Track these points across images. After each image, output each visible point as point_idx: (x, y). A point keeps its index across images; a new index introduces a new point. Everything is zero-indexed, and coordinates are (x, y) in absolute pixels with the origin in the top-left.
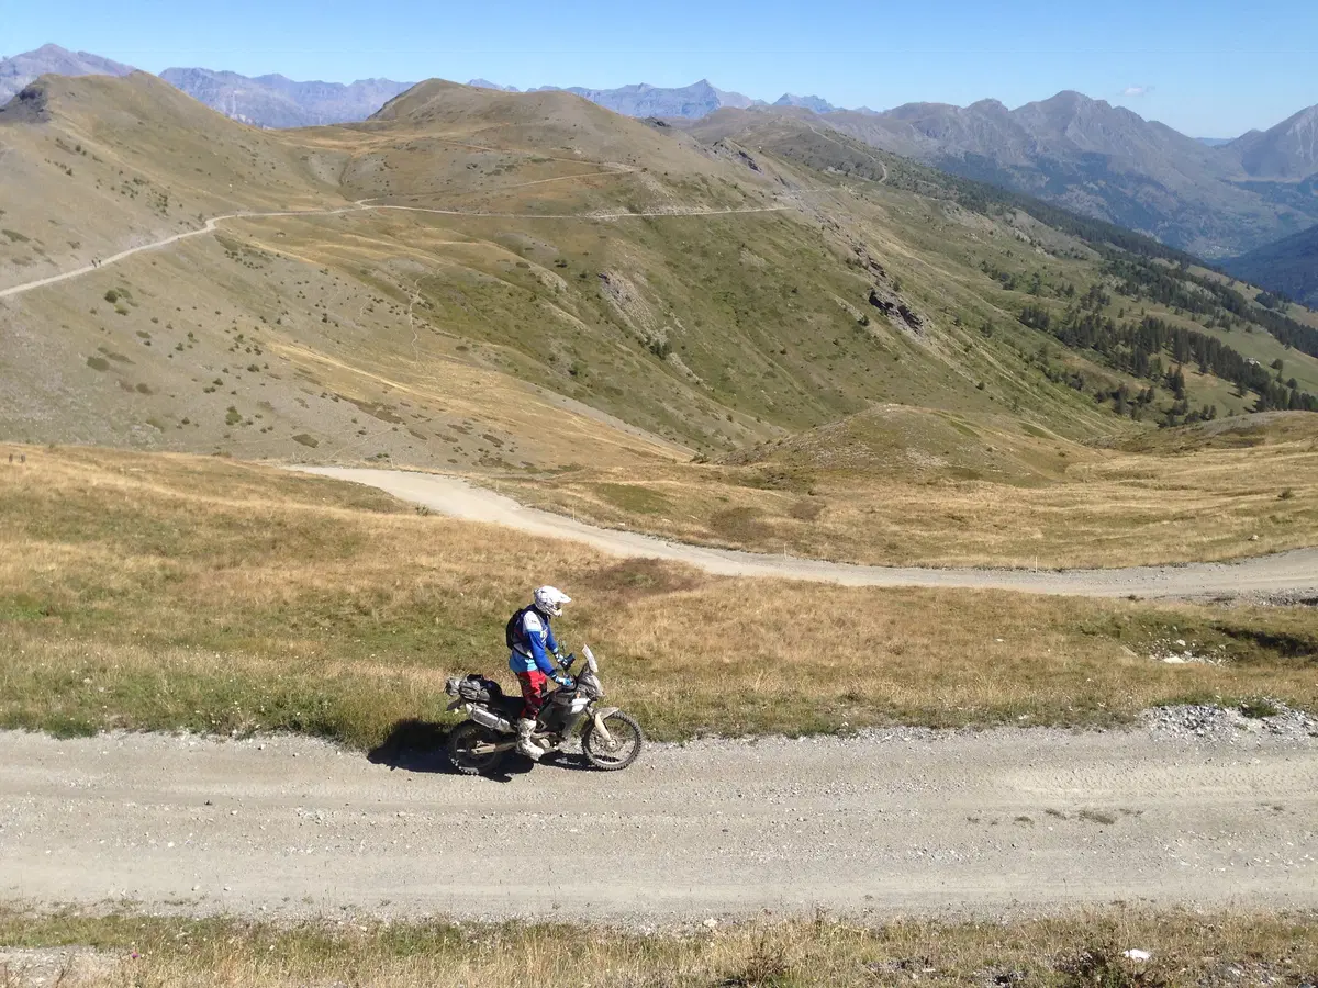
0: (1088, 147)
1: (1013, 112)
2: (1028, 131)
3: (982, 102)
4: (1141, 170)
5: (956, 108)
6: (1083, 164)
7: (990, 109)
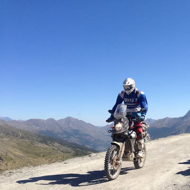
0: (75, 128)
1: (57, 121)
2: (61, 125)
3: (50, 119)
4: (86, 133)
5: (43, 120)
6: (74, 132)
7: (52, 120)
